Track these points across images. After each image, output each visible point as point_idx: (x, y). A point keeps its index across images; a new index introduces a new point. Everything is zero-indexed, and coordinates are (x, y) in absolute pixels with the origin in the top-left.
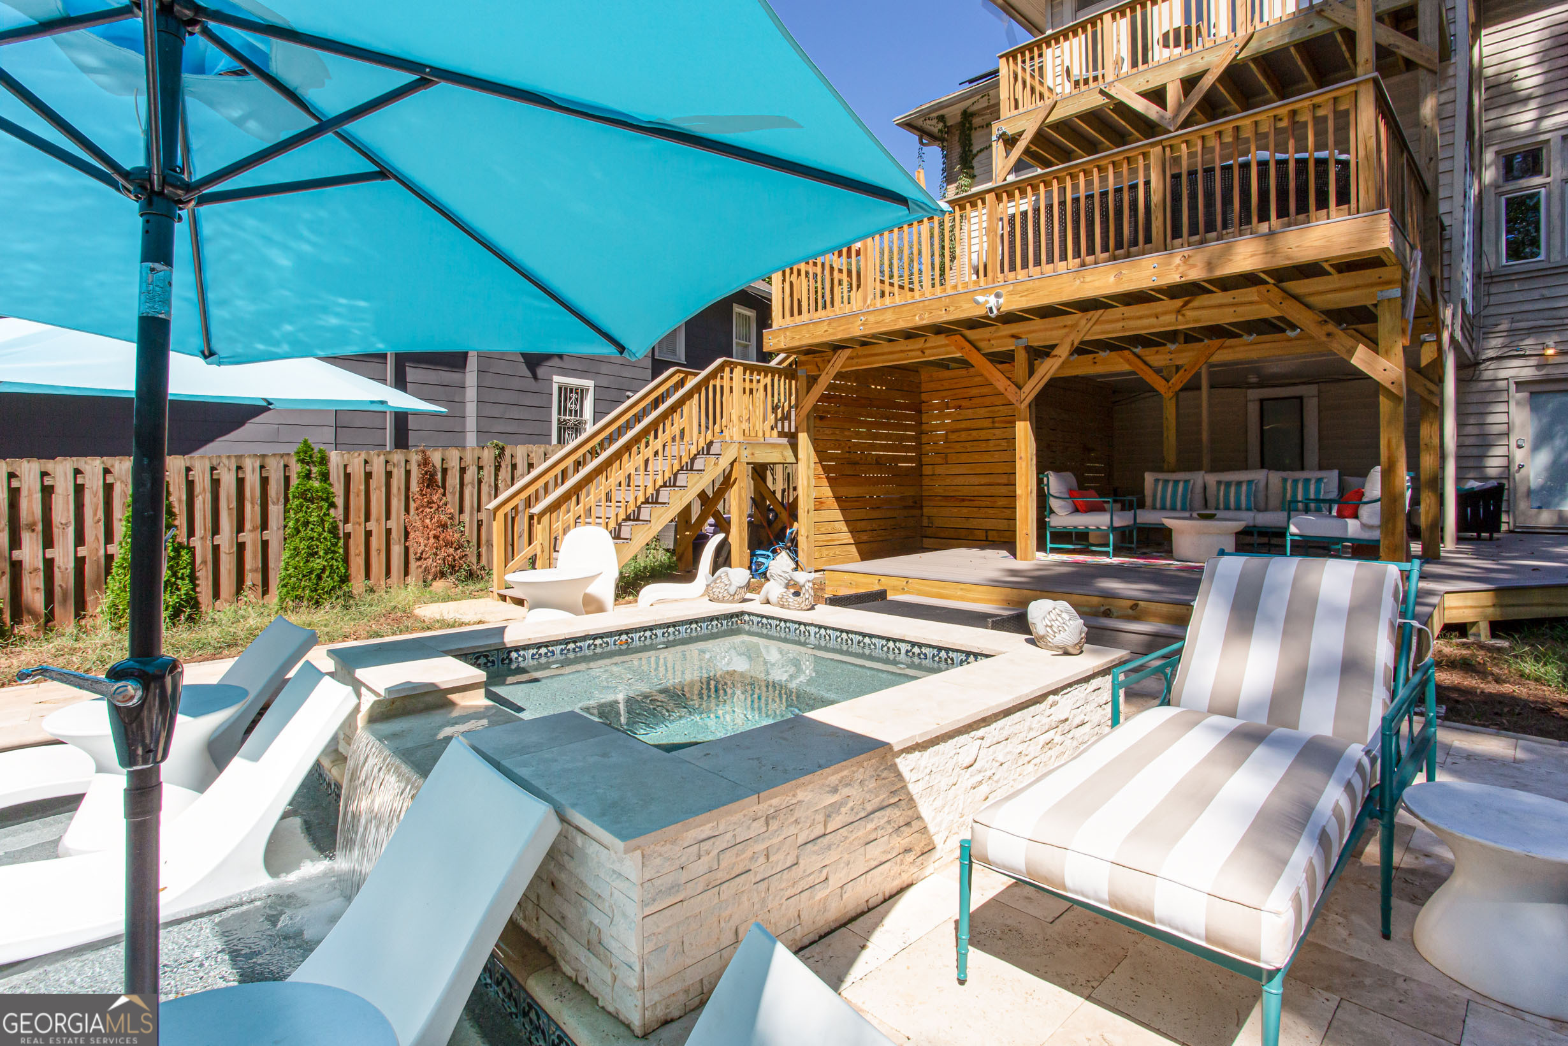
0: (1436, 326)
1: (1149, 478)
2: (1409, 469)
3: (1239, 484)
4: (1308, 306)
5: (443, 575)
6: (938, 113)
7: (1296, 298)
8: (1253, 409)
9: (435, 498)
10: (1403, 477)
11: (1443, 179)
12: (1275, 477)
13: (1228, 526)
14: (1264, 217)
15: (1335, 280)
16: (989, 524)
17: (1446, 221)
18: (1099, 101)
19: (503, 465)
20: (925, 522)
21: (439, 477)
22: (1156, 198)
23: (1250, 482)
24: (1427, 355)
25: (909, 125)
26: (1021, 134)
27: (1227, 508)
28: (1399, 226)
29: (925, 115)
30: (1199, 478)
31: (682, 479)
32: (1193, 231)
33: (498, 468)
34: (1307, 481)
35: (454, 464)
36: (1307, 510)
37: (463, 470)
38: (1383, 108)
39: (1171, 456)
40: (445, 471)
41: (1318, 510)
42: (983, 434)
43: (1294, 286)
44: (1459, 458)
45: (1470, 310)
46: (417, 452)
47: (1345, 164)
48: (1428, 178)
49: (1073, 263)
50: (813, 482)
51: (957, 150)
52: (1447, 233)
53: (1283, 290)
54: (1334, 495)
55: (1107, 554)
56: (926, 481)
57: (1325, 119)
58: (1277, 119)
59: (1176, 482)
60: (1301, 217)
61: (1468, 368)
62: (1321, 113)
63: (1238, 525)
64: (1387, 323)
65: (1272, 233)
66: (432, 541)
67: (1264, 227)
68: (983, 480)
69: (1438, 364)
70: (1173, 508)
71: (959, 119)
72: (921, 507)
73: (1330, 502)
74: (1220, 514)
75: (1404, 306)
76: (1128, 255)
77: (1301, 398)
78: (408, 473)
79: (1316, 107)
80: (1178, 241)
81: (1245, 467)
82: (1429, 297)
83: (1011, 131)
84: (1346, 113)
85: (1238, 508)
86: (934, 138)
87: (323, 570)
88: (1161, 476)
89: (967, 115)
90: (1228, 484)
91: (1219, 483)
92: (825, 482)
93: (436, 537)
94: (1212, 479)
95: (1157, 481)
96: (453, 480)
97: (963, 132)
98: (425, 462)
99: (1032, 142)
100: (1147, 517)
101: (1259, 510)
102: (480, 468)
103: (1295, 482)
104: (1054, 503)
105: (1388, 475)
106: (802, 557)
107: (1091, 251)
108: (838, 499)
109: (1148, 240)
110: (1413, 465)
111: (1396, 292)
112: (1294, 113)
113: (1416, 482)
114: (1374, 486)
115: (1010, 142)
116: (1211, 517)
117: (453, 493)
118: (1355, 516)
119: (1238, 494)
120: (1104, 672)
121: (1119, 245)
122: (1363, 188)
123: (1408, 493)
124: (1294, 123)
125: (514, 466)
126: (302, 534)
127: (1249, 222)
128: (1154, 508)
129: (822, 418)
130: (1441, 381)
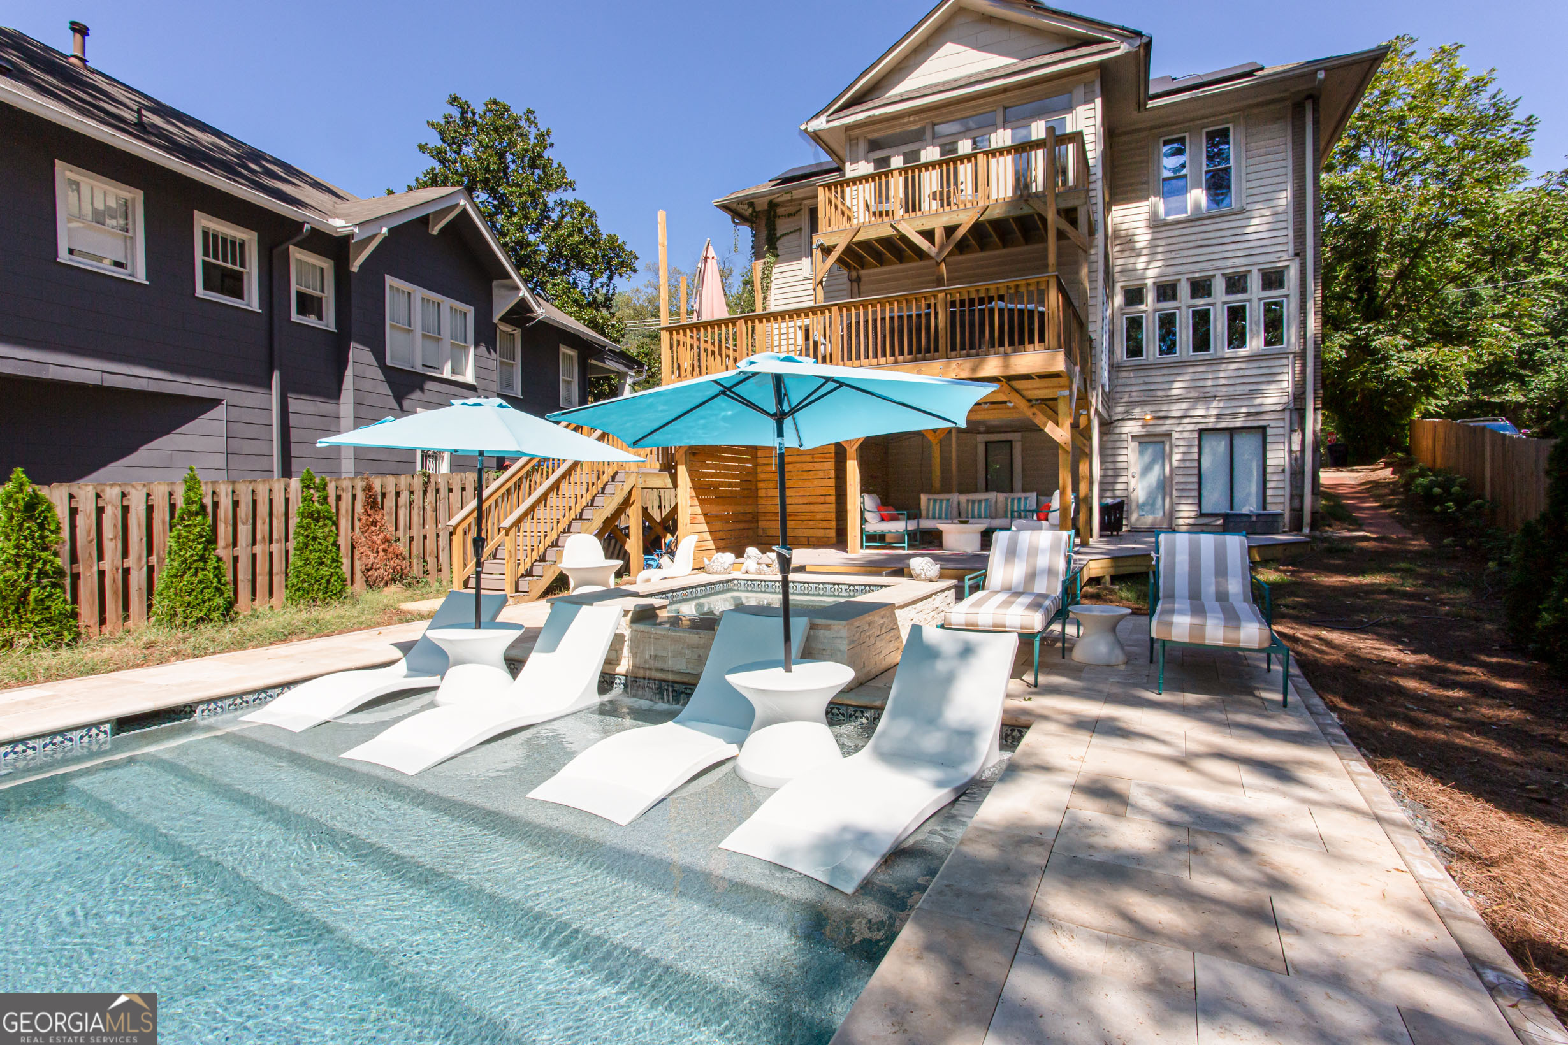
0: (1087, 406)
1: (924, 498)
2: (1073, 491)
3: (980, 501)
4: (1023, 397)
5: (394, 580)
6: (750, 202)
7: (1017, 391)
8: (981, 449)
9: (378, 518)
10: (1071, 497)
11: (1091, 310)
12: (1001, 497)
13: (976, 529)
14: (1001, 344)
15: (1037, 383)
16: (809, 533)
17: (1093, 336)
18: (890, 232)
19: (429, 490)
20: (760, 532)
21: (379, 499)
22: (941, 325)
23: (986, 500)
24: (1083, 421)
25: (725, 207)
26: (834, 246)
27: (973, 517)
28: (1069, 355)
29: (740, 201)
30: (955, 497)
31: (599, 501)
32: (963, 348)
33: (425, 493)
34: (1019, 499)
35: (391, 490)
36: (1020, 517)
37: (398, 494)
38: (1061, 289)
39: (937, 484)
40: (384, 495)
41: (1026, 517)
42: (806, 467)
43: (1015, 384)
44: (1101, 483)
45: (1107, 389)
46: (362, 479)
47: (1042, 314)
48: (1083, 318)
49: (891, 359)
50: (689, 503)
51: (764, 234)
52: (1094, 344)
53: (1011, 386)
54: (1034, 507)
55: (903, 548)
56: (761, 501)
57: (1032, 292)
58: (1008, 288)
59: (941, 500)
60: (1021, 347)
61: (1107, 426)
62: (1031, 288)
63: (983, 527)
64: (1062, 407)
65: (1006, 354)
66: (381, 554)
67: (1002, 349)
69: (1089, 427)
70: (940, 518)
71: (766, 207)
72: (757, 521)
73: (1032, 511)
74: (971, 521)
75: (1071, 400)
76: (924, 359)
77: (1011, 442)
78: (354, 497)
79: (1028, 285)
80: (954, 353)
81: (976, 491)
82: (1083, 389)
83: (827, 243)
84: (1043, 290)
85: (980, 517)
86: (745, 219)
87: (331, 575)
88: (931, 496)
89: (772, 205)
90: (974, 502)
91: (968, 501)
92: (696, 502)
93: (385, 551)
94: (963, 498)
95: (929, 500)
96: (390, 502)
97: (768, 219)
98: (368, 488)
99: (843, 253)
100: (926, 524)
101: (992, 518)
102: (412, 492)
103: (1013, 499)
104: (868, 515)
105: (1063, 494)
107: (902, 353)
108: (705, 515)
109: (936, 350)
110: (1076, 489)
111: (1067, 393)
112: (1017, 286)
113: (1077, 498)
114: (1056, 503)
115: (827, 251)
116: (966, 522)
117: (390, 514)
118: (1047, 520)
119: (979, 508)
120: (949, 589)
121: (919, 351)
122: (1051, 334)
123: (1073, 506)
124: (1017, 291)
125: (437, 491)
126: (310, 547)
127: (993, 346)
128: (928, 518)
129: (694, 454)
130: (1090, 438)
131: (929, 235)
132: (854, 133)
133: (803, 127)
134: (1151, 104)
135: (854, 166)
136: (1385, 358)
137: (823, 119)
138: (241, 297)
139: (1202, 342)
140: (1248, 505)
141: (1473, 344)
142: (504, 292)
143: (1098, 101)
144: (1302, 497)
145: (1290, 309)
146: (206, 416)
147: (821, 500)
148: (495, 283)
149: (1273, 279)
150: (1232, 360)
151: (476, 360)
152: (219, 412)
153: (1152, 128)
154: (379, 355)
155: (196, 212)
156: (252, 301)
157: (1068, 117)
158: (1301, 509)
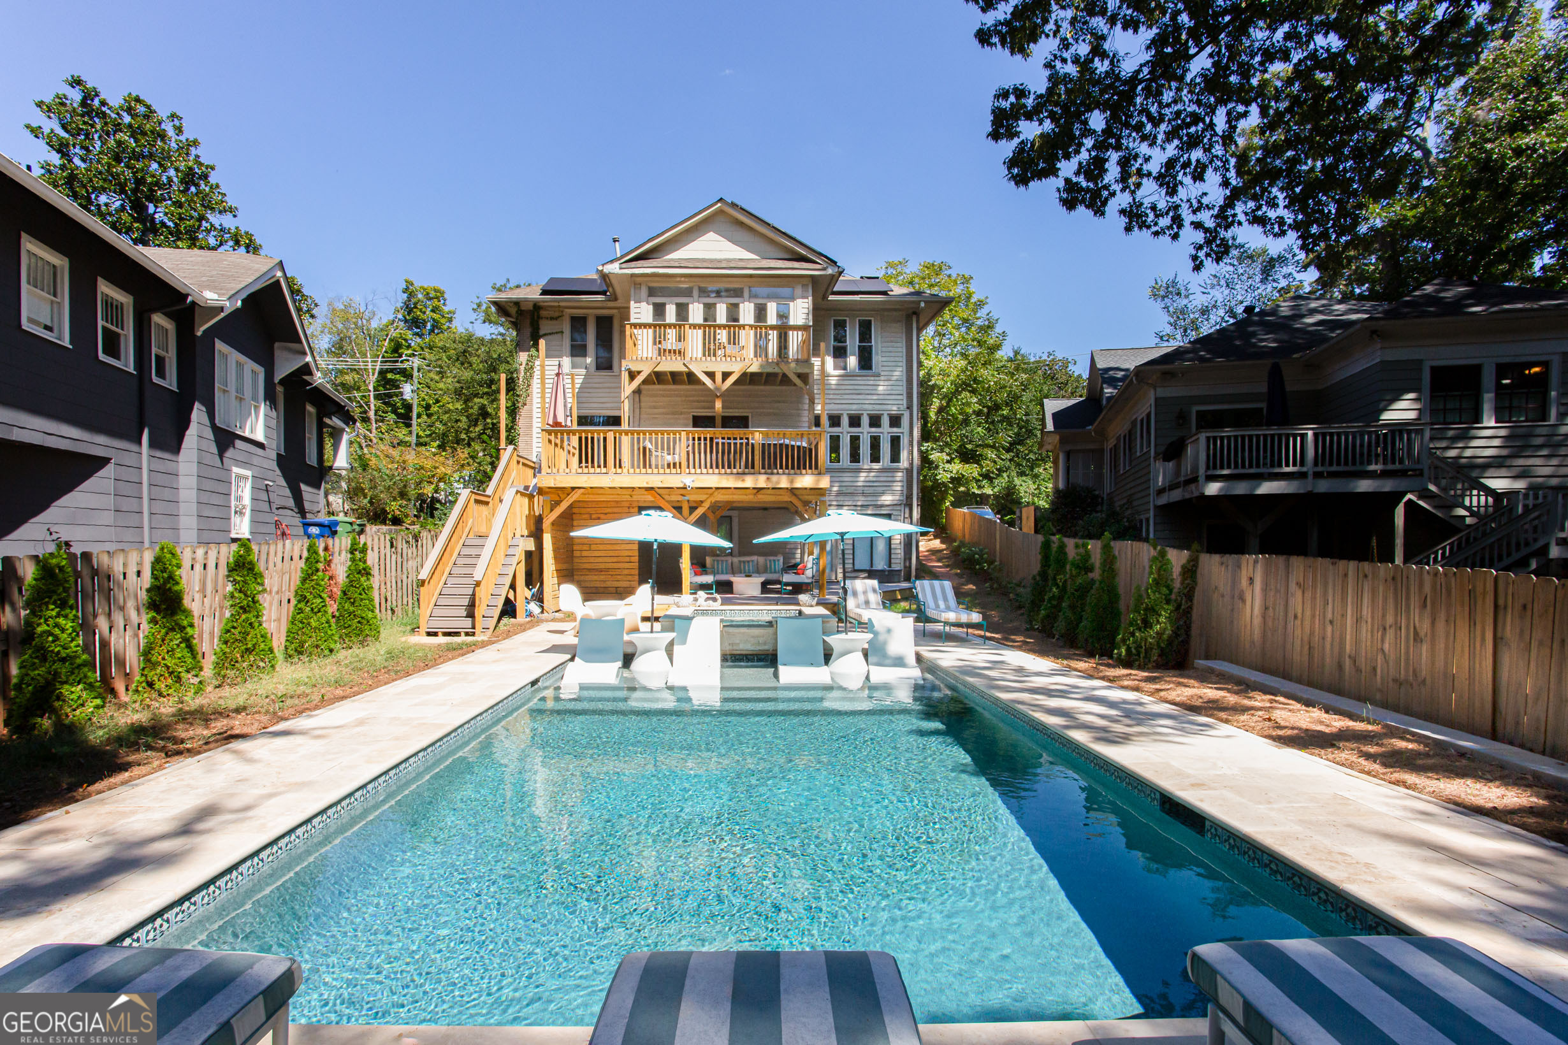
3: (748, 562)
6: (518, 302)
12: (761, 559)
13: (758, 580)
16: (617, 584)
18: (683, 368)
26: (639, 373)
29: (510, 301)
30: (730, 559)
34: (774, 561)
50: (551, 562)
51: (528, 331)
56: (576, 560)
63: (762, 579)
68: (615, 560)
71: (530, 308)
73: (782, 569)
76: (744, 473)
77: (730, 517)
83: (634, 368)
88: (715, 558)
89: (537, 310)
91: (740, 562)
92: (554, 561)
95: (714, 560)
97: (532, 318)
99: (644, 380)
101: (759, 573)
106: (545, 605)
107: (729, 467)
114: (810, 564)
115: (632, 375)
116: (750, 576)
118: (803, 574)
119: (748, 567)
131: (711, 375)
132: (638, 280)
133: (600, 268)
134: (831, 298)
135: (637, 305)
136: (937, 467)
137: (616, 265)
138: (118, 358)
139: (855, 457)
140: (880, 565)
141: (977, 462)
142: (286, 354)
143: (810, 298)
144: (910, 559)
145: (904, 441)
146: (100, 473)
147: (627, 559)
148: (277, 345)
149: (895, 421)
150: (870, 470)
151: (266, 420)
152: (108, 471)
153: (827, 310)
154: (211, 414)
155: (99, 278)
156: (127, 362)
157: (791, 304)
158: (910, 567)
